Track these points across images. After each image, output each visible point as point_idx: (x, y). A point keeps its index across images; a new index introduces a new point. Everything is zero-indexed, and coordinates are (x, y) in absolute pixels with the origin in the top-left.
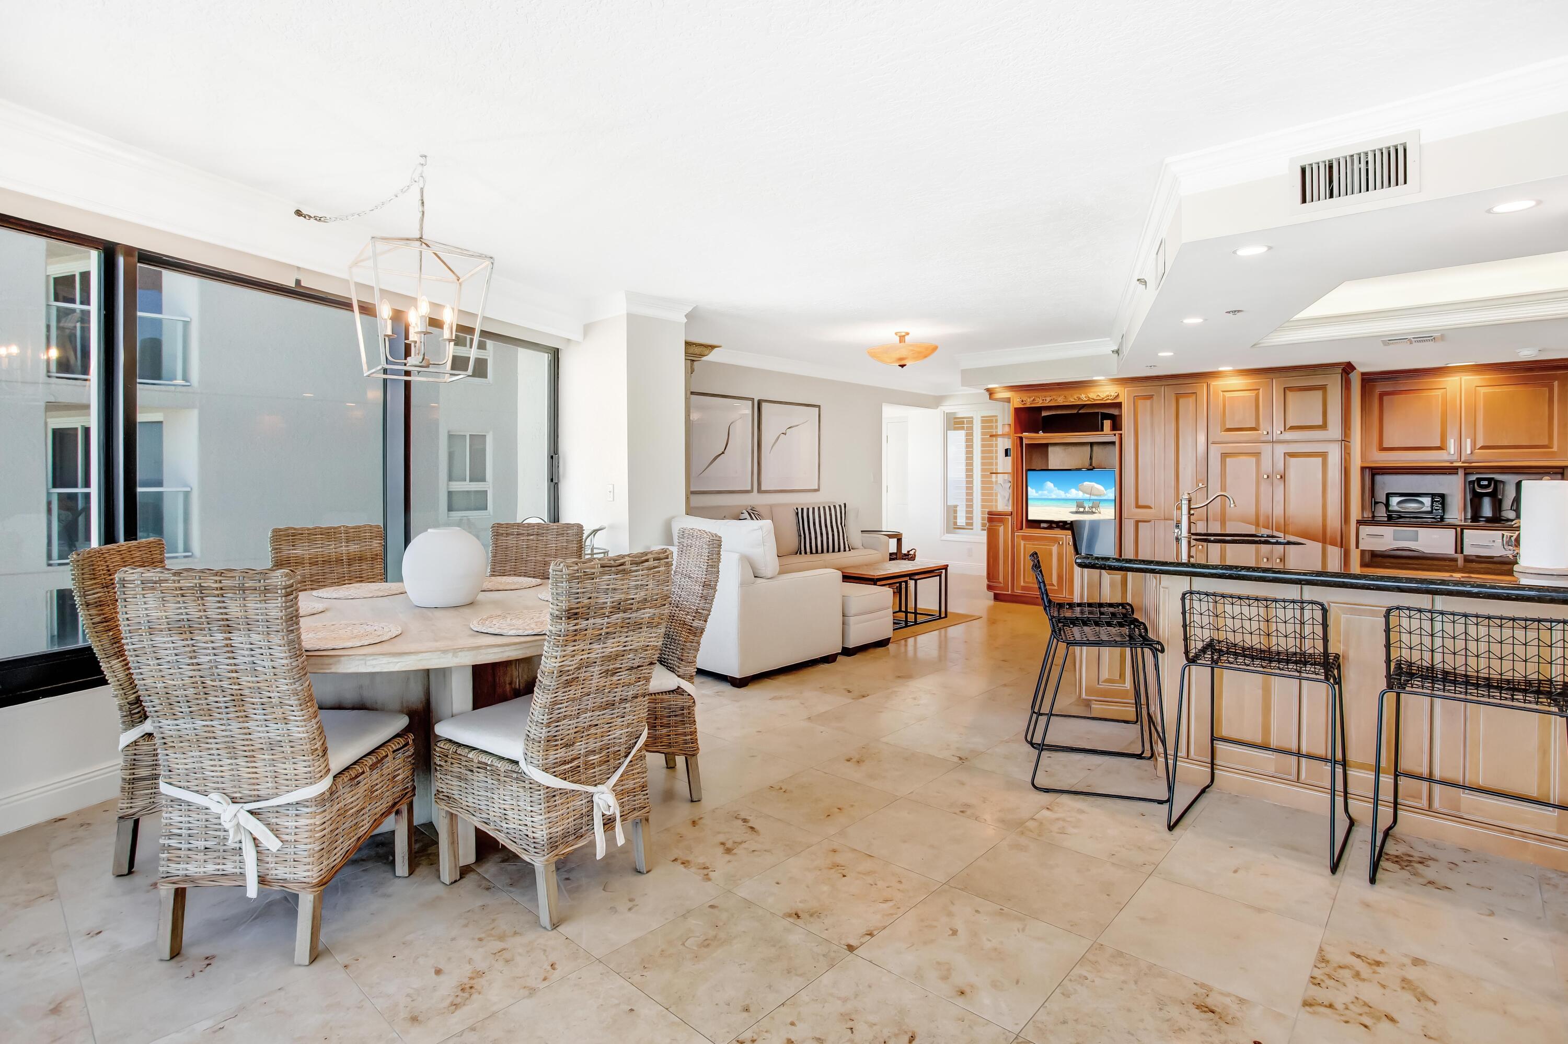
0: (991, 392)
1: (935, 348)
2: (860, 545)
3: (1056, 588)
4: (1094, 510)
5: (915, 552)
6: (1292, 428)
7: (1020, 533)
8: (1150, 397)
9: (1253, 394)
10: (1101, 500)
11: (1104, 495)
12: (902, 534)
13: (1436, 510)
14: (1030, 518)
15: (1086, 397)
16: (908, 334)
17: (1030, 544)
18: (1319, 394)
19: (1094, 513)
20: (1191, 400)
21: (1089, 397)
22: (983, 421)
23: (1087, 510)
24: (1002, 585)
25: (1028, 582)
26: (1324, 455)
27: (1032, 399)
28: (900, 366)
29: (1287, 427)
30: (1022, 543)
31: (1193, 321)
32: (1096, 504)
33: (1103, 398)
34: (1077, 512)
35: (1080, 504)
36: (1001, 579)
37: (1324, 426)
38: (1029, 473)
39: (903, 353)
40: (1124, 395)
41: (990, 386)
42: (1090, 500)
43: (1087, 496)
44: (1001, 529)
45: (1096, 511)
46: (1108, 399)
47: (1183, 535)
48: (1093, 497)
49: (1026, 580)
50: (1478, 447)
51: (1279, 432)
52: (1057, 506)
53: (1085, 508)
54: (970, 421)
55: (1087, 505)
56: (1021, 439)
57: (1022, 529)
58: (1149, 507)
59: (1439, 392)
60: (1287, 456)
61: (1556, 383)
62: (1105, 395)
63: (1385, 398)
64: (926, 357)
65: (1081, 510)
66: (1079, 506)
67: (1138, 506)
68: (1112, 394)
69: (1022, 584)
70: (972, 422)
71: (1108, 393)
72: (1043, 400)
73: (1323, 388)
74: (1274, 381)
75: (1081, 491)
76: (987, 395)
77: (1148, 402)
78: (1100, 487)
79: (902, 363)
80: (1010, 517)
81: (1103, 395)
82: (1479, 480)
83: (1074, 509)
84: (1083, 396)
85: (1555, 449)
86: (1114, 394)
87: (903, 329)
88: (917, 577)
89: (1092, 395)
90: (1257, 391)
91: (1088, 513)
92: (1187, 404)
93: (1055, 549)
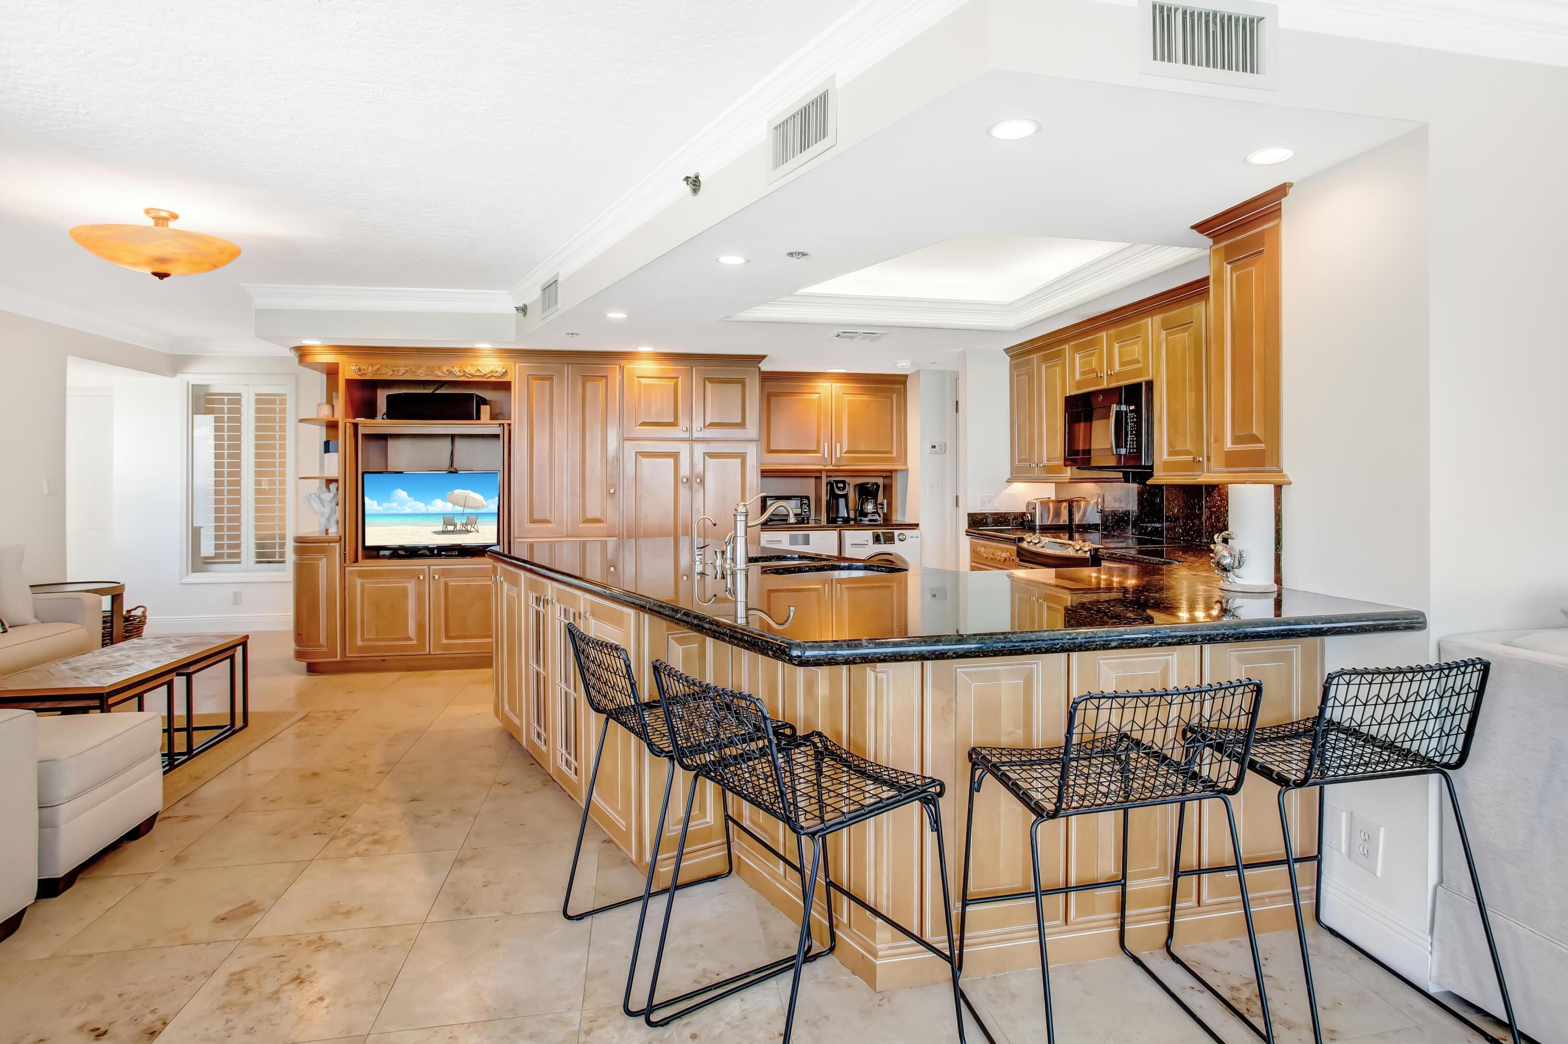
0: (302, 353)
1: (234, 253)
2: (28, 616)
3: (414, 642)
4: (469, 527)
5: (144, 612)
6: (712, 425)
7: (355, 568)
8: (549, 378)
9: (671, 383)
10: (478, 515)
11: (484, 506)
12: (123, 586)
13: (805, 512)
14: (368, 544)
15: (460, 371)
16: (175, 217)
17: (370, 583)
18: (738, 387)
19: (468, 532)
20: (601, 384)
21: (464, 372)
22: (258, 401)
23: (458, 528)
24: (325, 649)
25: (369, 640)
26: (743, 457)
27: (375, 368)
28: (155, 274)
29: (706, 425)
30: (359, 581)
31: (732, 260)
32: (472, 521)
33: (485, 375)
34: (444, 532)
35: (448, 520)
36: (323, 640)
37: (742, 425)
38: (366, 475)
39: (168, 248)
40: (516, 373)
41: (306, 342)
42: (463, 514)
43: (459, 509)
44: (323, 564)
45: (472, 529)
46: (493, 376)
47: (738, 567)
48: (467, 510)
49: (366, 636)
50: (843, 452)
51: (699, 429)
52: (414, 524)
53: (455, 525)
54: (235, 399)
55: (459, 522)
56: (356, 426)
57: (356, 561)
58: (548, 522)
59: (815, 396)
60: (706, 457)
61: (895, 396)
62: (488, 371)
63: (772, 399)
64: (215, 267)
65: (451, 528)
66: (446, 523)
67: (533, 521)
68: (499, 370)
69: (359, 643)
70: (238, 402)
71: (492, 368)
72: (394, 371)
73: (742, 382)
74: (694, 369)
75: (451, 502)
76: (293, 355)
77: (547, 383)
78: (478, 497)
79: (161, 269)
80: (337, 545)
81: (485, 370)
82: (837, 482)
83: (440, 528)
84: (456, 370)
85: (894, 455)
86: (500, 370)
87: (165, 204)
88: (191, 669)
89: (470, 370)
90: (676, 380)
91: (460, 532)
92: (596, 389)
93: (411, 586)
